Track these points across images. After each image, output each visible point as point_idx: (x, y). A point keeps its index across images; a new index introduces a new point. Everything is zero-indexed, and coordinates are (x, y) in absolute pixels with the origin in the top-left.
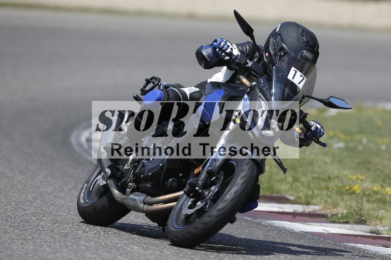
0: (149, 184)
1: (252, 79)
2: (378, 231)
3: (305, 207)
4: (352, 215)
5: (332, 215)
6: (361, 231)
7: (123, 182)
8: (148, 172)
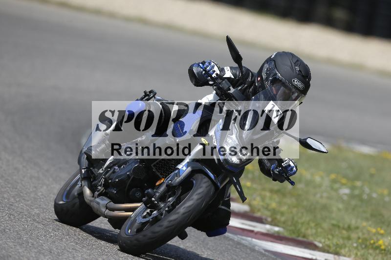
0: (115, 190)
7: (94, 185)
8: (116, 178)
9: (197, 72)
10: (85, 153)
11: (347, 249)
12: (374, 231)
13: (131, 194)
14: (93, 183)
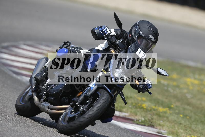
0: (53, 98)
1: (117, 51)
2: (161, 132)
3: (121, 113)
4: (147, 121)
5: (137, 120)
6: (152, 131)
7: (40, 95)
8: (53, 92)
9: (97, 32)
10: (34, 77)
11: (126, 109)
12: (140, 99)
13: (62, 100)
14: (40, 94)
